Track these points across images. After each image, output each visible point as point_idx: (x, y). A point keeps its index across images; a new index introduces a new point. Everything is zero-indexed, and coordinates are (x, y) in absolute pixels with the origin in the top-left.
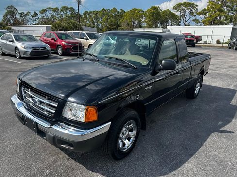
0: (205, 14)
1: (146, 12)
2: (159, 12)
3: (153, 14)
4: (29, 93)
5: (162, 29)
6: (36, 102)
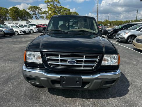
0: (46, 14)
1: (9, 10)
2: (19, 11)
3: (15, 12)
4: (59, 58)
5: (26, 21)
6: (74, 62)
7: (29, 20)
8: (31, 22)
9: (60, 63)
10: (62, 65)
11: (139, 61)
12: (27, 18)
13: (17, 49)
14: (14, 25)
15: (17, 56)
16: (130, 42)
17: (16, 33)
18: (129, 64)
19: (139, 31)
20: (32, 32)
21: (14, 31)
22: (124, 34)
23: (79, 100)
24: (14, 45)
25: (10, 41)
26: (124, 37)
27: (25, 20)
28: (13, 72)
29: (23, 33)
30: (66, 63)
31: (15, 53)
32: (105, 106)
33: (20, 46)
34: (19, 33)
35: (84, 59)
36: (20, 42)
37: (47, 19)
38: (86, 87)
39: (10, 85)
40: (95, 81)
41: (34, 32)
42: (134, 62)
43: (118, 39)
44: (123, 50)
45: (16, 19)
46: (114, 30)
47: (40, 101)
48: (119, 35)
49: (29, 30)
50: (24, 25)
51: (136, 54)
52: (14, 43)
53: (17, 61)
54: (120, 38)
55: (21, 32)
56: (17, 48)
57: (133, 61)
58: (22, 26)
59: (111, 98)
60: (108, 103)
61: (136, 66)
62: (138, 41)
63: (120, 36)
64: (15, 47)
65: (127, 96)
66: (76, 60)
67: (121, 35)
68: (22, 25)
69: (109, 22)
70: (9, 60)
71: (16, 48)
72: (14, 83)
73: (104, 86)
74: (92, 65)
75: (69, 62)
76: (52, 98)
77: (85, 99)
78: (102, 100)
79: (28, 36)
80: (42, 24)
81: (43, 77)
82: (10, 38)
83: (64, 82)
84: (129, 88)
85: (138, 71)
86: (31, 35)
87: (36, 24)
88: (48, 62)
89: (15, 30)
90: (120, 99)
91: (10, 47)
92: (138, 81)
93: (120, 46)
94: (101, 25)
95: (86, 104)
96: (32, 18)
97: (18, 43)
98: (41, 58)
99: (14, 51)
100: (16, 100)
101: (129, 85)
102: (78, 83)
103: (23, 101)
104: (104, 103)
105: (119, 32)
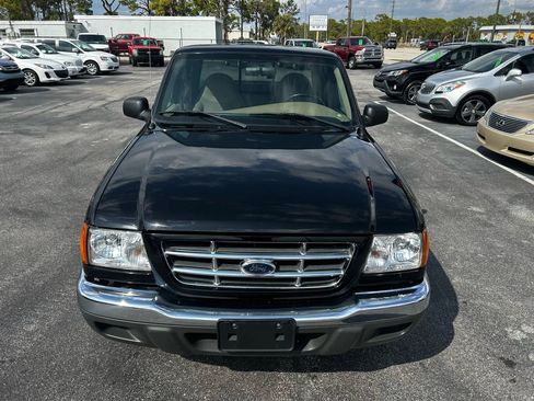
4: (213, 255)
5: (63, 22)
6: (268, 268)
7: (75, 17)
8: (85, 25)
9: (215, 272)
10: (221, 278)
11: (494, 203)
12: (68, 7)
13: (41, 156)
14: (19, 45)
15: (44, 192)
16: (468, 117)
17: (29, 80)
18: (460, 218)
19: (504, 78)
20: (92, 70)
21: (19, 70)
22: (449, 88)
23: (285, 379)
24: (26, 140)
25: (7, 115)
26: (446, 101)
27: (60, 16)
28: (36, 265)
29: (58, 79)
30: (239, 271)
31: (33, 179)
32: (373, 397)
33: (50, 140)
34: (43, 78)
35: (303, 256)
36: (48, 124)
37: (150, 14)
38: (310, 347)
39: (32, 328)
40: (340, 330)
41: (100, 73)
42: (478, 210)
43: (426, 106)
44: (442, 156)
45: (24, 10)
46: (410, 69)
47: (150, 388)
48: (428, 90)
49: (78, 63)
50: (57, 43)
51: (486, 172)
52: (24, 127)
53: (47, 216)
54: (433, 102)
55: (47, 75)
56: (38, 154)
57: (474, 205)
58: (50, 46)
59: (392, 367)
60: (385, 384)
61: (486, 224)
62: (496, 121)
63: (433, 96)
64: (32, 149)
65: (449, 356)
66: (275, 262)
67: (437, 93)
68: (52, 44)
69: (394, 22)
70: (16, 211)
71: (38, 150)
72: (44, 318)
73: (371, 341)
74: (332, 274)
75: (247, 268)
76: (188, 373)
77: (305, 375)
78: (363, 375)
79: (78, 92)
80: (130, 36)
81: (158, 325)
82: (8, 104)
83: (234, 338)
84: (457, 324)
85: (491, 247)
86: (90, 84)
87: (108, 36)
88: (172, 265)
89: (22, 64)
90: (425, 370)
91: (12, 148)
92: (488, 290)
93: (433, 135)
94: (365, 42)
95: (308, 395)
96: (90, 5)
97: (44, 129)
98: (144, 251)
99: (29, 167)
100: (62, 391)
101: (455, 311)
102: (281, 338)
103: (88, 394)
104: (370, 385)
105: (430, 80)
